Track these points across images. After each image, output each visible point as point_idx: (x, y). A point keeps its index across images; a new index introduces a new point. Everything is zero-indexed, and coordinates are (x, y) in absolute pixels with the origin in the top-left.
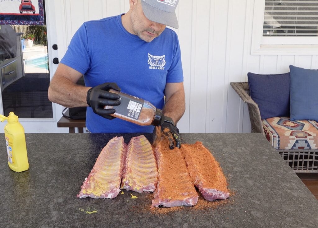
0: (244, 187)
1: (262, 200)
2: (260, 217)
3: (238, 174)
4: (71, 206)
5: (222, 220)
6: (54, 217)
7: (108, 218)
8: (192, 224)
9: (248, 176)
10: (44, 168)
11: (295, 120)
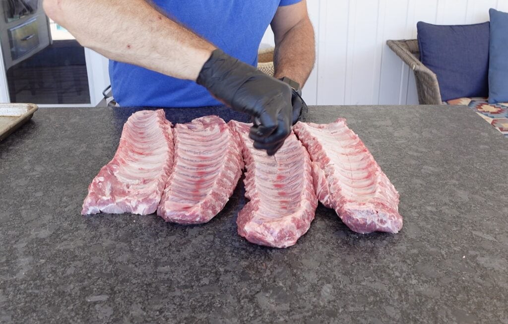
0: (451, 204)
1: (497, 233)
2: (501, 271)
3: (433, 179)
4: (65, 245)
5: (413, 276)
6: (21, 270)
7: (145, 273)
8: (341, 286)
9: (454, 181)
10: (25, 167)
11: (496, 102)
